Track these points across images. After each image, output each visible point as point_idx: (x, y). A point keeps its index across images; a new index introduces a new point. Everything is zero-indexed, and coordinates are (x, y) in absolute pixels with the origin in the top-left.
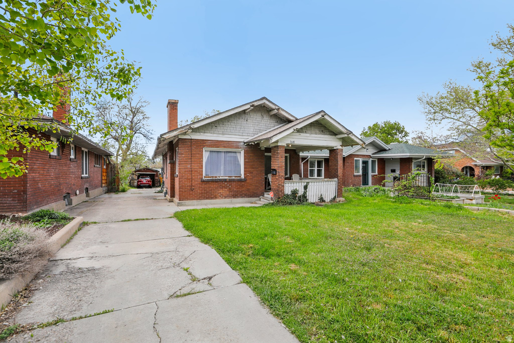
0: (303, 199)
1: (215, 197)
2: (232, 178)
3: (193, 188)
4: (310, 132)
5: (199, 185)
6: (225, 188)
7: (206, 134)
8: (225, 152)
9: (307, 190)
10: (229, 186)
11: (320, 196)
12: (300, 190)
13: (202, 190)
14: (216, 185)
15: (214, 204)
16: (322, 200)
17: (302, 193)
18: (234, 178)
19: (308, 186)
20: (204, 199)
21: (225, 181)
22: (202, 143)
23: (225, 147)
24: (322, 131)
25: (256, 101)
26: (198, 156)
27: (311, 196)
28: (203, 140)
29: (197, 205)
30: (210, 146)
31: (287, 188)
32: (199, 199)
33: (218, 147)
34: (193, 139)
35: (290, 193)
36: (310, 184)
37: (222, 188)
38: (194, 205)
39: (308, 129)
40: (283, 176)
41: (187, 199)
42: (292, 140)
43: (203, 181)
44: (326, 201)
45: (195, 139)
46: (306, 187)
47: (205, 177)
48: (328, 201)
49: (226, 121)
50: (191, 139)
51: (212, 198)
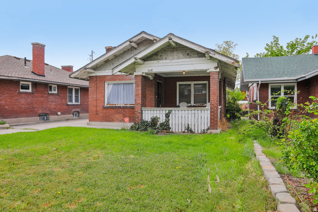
0: (166, 128)
1: (112, 121)
2: (127, 105)
3: (98, 112)
4: (171, 58)
5: (101, 111)
6: (120, 114)
7: (106, 71)
8: (124, 84)
9: (170, 118)
10: (123, 112)
11: (187, 126)
12: (161, 118)
13: (103, 115)
14: (113, 111)
15: (111, 126)
16: (189, 130)
17: (164, 121)
18: (129, 105)
19: (171, 115)
20: (105, 122)
21: (120, 107)
22: (103, 79)
23: (120, 80)
24: (188, 54)
25: (135, 37)
26: (101, 88)
27: (175, 125)
28: (104, 76)
29: (99, 126)
30: (110, 80)
31: (146, 115)
32: (101, 121)
33: (114, 80)
34: (97, 76)
35: (149, 120)
36: (173, 112)
37: (118, 114)
38: (97, 125)
39: (169, 55)
40: (139, 103)
41: (94, 120)
42: (150, 69)
43: (104, 108)
44: (196, 132)
45: (99, 76)
46: (167, 116)
47: (107, 104)
48: (200, 132)
49: (121, 58)
50: (96, 76)
51: (110, 121)
